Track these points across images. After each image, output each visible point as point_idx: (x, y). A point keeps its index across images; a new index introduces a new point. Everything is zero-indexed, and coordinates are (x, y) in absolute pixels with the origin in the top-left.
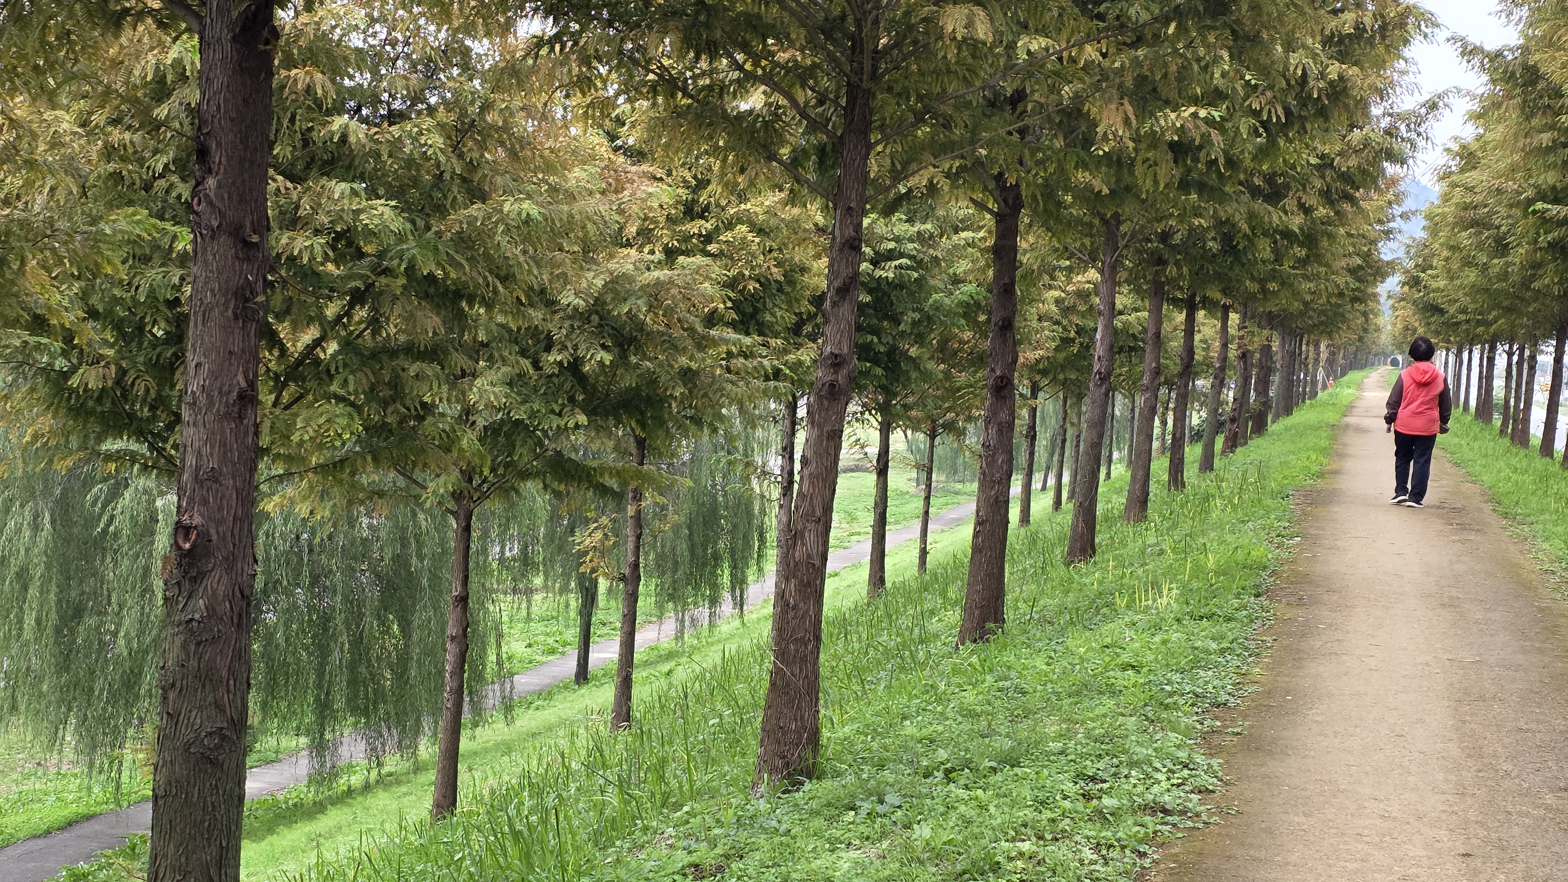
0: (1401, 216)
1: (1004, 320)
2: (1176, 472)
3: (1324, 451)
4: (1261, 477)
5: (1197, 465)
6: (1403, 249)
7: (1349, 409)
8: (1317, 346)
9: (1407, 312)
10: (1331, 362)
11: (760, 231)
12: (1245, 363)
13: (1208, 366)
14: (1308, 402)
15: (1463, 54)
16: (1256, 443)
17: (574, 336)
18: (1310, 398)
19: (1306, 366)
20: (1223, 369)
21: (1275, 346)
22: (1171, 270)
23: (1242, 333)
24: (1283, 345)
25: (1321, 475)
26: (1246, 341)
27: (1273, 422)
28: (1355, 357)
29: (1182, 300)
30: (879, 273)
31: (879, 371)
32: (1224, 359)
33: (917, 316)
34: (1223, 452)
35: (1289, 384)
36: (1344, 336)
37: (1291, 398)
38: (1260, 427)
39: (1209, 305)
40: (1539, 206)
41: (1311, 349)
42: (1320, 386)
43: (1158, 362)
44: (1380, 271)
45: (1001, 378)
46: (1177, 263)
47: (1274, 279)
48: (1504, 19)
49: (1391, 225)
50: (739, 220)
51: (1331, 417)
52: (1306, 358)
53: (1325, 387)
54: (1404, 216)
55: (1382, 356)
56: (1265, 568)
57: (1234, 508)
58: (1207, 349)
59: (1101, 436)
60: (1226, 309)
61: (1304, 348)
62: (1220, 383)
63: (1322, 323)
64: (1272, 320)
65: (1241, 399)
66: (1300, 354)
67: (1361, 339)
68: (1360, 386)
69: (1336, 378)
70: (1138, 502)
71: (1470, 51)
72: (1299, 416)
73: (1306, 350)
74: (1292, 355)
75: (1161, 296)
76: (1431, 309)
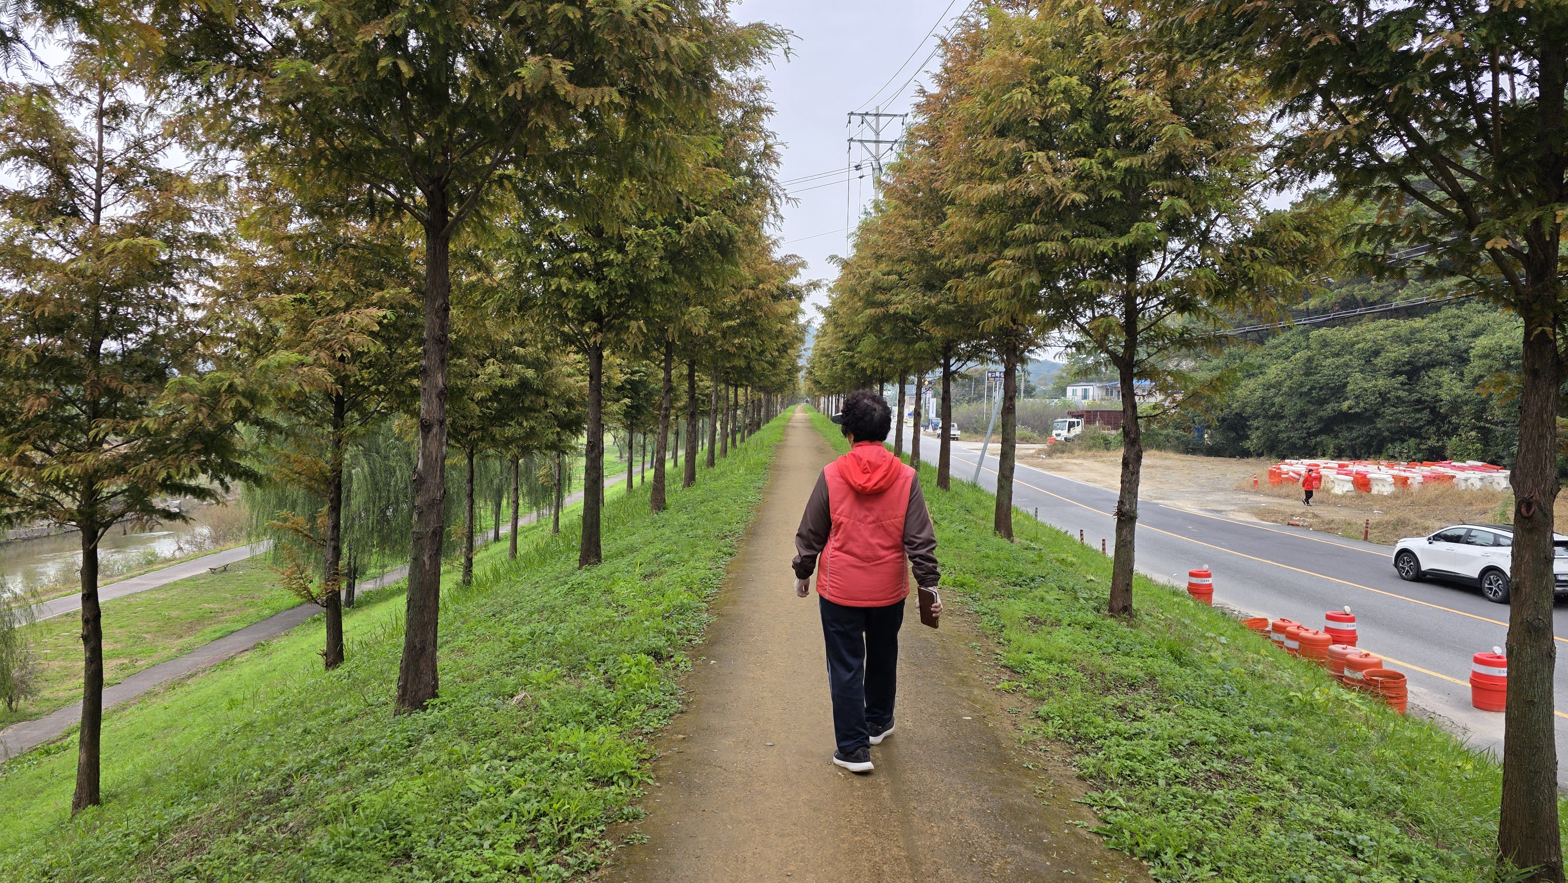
2: (734, 442)
4: (761, 442)
5: (740, 441)
6: (807, 361)
7: (790, 420)
8: (777, 397)
9: (809, 382)
10: (782, 402)
12: (753, 405)
13: (741, 406)
16: (757, 433)
18: (776, 417)
19: (774, 405)
20: (746, 407)
21: (763, 398)
23: (752, 394)
24: (766, 398)
26: (753, 397)
27: (763, 425)
28: (792, 401)
32: (746, 403)
35: (768, 411)
36: (787, 392)
37: (769, 416)
38: (759, 428)
39: (742, 386)
40: (843, 352)
42: (779, 412)
44: (798, 370)
47: (762, 376)
49: (801, 353)
51: (783, 423)
52: (774, 402)
53: (781, 412)
54: (806, 350)
55: (802, 399)
58: (741, 399)
60: (747, 386)
63: (779, 388)
64: (761, 389)
65: (752, 418)
66: (771, 401)
67: (793, 394)
68: (794, 412)
69: (784, 409)
70: (724, 451)
71: (819, 308)
72: (772, 423)
73: (773, 398)
74: (769, 401)
75: (728, 384)
76: (817, 382)
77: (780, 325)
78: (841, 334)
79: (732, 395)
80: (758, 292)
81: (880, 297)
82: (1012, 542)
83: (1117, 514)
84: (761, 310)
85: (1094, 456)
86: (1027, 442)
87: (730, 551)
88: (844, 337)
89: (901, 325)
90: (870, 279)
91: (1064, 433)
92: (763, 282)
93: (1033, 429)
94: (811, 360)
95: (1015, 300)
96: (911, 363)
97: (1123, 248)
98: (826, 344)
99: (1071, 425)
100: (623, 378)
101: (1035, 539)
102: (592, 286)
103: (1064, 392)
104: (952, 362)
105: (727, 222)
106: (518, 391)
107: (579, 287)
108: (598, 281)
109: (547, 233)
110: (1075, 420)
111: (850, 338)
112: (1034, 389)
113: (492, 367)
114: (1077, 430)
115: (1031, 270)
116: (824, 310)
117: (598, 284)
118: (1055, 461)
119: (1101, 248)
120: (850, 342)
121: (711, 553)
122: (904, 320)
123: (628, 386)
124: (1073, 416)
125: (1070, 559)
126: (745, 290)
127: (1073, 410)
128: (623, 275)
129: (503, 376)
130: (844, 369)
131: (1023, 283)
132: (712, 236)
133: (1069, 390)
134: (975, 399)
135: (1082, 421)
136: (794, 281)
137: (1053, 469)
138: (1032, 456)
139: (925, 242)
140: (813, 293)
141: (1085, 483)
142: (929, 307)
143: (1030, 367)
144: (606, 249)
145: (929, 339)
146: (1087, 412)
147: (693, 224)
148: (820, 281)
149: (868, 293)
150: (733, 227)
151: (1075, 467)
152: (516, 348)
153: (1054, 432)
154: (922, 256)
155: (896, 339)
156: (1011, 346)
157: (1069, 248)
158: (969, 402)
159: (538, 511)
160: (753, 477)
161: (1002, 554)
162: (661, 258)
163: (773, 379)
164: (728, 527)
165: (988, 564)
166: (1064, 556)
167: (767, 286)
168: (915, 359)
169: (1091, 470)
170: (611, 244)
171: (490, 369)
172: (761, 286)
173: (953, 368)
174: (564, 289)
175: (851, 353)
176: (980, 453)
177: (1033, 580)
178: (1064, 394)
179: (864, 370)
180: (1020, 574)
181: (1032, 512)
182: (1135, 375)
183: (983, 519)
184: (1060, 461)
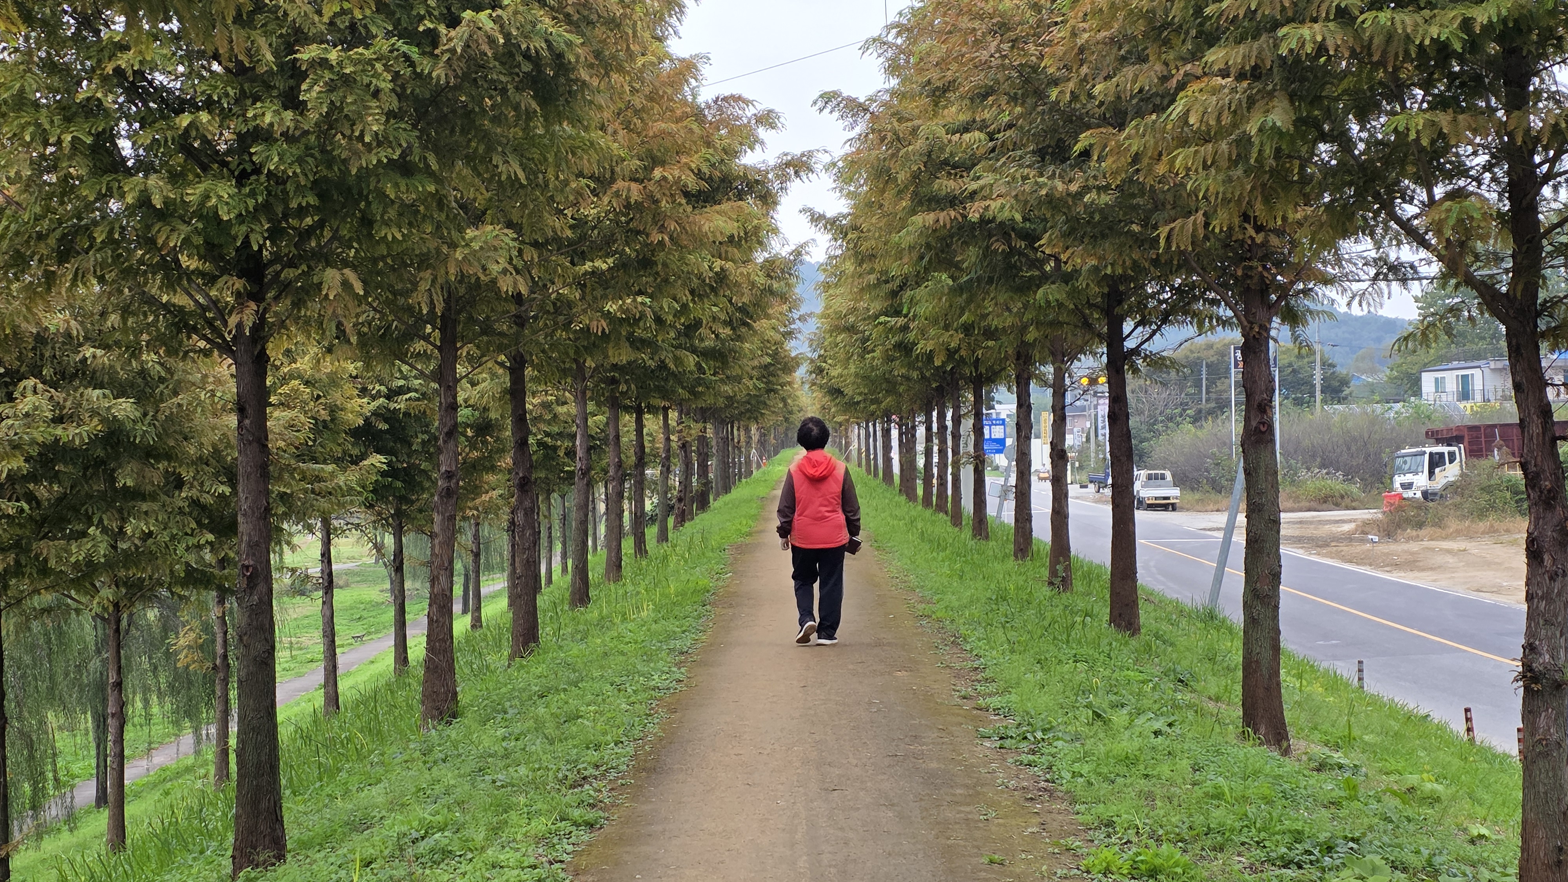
0: (799, 319)
1: (521, 439)
2: (640, 543)
3: (754, 517)
4: (704, 539)
5: (655, 541)
6: (807, 343)
8: (747, 430)
10: (762, 443)
11: (307, 383)
12: (685, 452)
13: (655, 456)
14: (744, 480)
15: (812, 220)
16: (701, 517)
17: (198, 477)
18: (746, 477)
19: (739, 449)
20: (668, 458)
21: (710, 433)
22: (623, 387)
23: (680, 427)
24: (716, 433)
25: (749, 534)
26: (684, 434)
27: (715, 500)
28: (786, 435)
29: (631, 407)
30: (392, 406)
31: (399, 484)
32: (668, 450)
33: (426, 437)
34: (675, 527)
35: (725, 467)
36: (770, 420)
37: (728, 477)
38: (704, 504)
39: (653, 410)
40: (882, 319)
41: (742, 433)
42: (754, 466)
43: (620, 458)
44: (788, 366)
45: (524, 478)
46: (626, 382)
47: (700, 385)
48: (838, 194)
49: (792, 326)
50: (292, 376)
52: (739, 442)
53: (759, 466)
54: (802, 319)
56: (708, 591)
57: (686, 561)
58: (653, 441)
59: (586, 515)
60: (665, 410)
61: (735, 432)
62: (667, 471)
63: (748, 410)
64: (704, 414)
65: (685, 483)
66: (733, 439)
67: (787, 420)
69: (769, 457)
70: (615, 566)
71: (816, 218)
72: (736, 493)
73: (738, 434)
74: (726, 441)
75: (616, 405)
76: (835, 392)
77: (718, 264)
78: (872, 278)
79: (628, 437)
80: (651, 186)
81: (946, 185)
82: (1286, 752)
83: (1523, 676)
84: (662, 229)
85: (1492, 531)
86: (1337, 506)
87: (591, 815)
88: (879, 283)
89: (1000, 247)
90: (919, 145)
91: (1421, 480)
92: (663, 163)
93: (1349, 475)
94: (816, 343)
95: (1239, 172)
96: (1032, 335)
97: (1488, 28)
98: (842, 304)
99: (1436, 461)
100: (368, 406)
101: (1346, 742)
102: (225, 190)
103: (1415, 386)
104: (1128, 326)
105: (546, 23)
106: (100, 452)
107: (193, 194)
108: (241, 179)
109: (109, 70)
110: (1445, 449)
111: (894, 285)
112: (1345, 382)
113: (30, 398)
114: (1450, 472)
115: (1271, 95)
116: (831, 224)
117: (240, 184)
118: (1401, 547)
119: (1434, 31)
120: (894, 294)
121: (540, 825)
122: (1006, 236)
123: (383, 426)
124: (1439, 441)
125: (1429, 786)
126: (620, 184)
127: (1438, 426)
128: (300, 161)
129: (59, 420)
130: (889, 359)
131: (1252, 128)
132: (511, 55)
133: (1428, 381)
134: (1210, 412)
135: (1460, 451)
136: (750, 159)
137: (1396, 566)
138: (1348, 538)
139: (1031, 48)
140: (796, 186)
141: (1473, 596)
142: (1052, 202)
143: (1312, 330)
144: (256, 99)
145: (1067, 278)
146: (1472, 428)
147: (462, 30)
148: (810, 154)
149: (916, 176)
150: (561, 34)
151: (1450, 559)
152: (88, 352)
153: (1398, 480)
154: (1027, 81)
155: (990, 281)
156: (1253, 283)
157: (1357, 35)
158: (1196, 420)
159: (197, 731)
160: (672, 626)
161: (1258, 787)
162: (390, 115)
163: (727, 389)
164: (593, 756)
165: (1219, 815)
166: (1413, 779)
167: (672, 173)
168: (1039, 324)
169: (1487, 564)
170: (269, 87)
171: (25, 405)
172: (657, 173)
173: (1130, 344)
174: (157, 202)
175: (901, 321)
176: (1220, 535)
177: (1329, 849)
178: (1417, 391)
179: (930, 357)
180: (1298, 837)
181: (1346, 670)
182: (1543, 335)
183: (1217, 699)
184: (1414, 546)
